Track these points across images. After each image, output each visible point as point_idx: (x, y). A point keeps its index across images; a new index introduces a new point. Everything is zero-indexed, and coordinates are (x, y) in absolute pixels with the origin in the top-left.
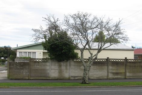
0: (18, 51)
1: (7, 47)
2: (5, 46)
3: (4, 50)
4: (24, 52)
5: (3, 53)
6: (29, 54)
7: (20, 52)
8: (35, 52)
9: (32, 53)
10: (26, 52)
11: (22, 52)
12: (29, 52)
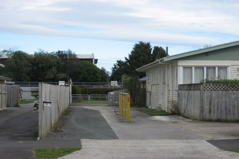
0: (181, 63)
1: (66, 55)
2: (59, 52)
3: (58, 62)
4: (196, 67)
5: (54, 69)
6: (211, 71)
7: (185, 68)
8: (225, 68)
9: (217, 69)
10: (202, 68)
11: (191, 68)
12: (208, 68)
